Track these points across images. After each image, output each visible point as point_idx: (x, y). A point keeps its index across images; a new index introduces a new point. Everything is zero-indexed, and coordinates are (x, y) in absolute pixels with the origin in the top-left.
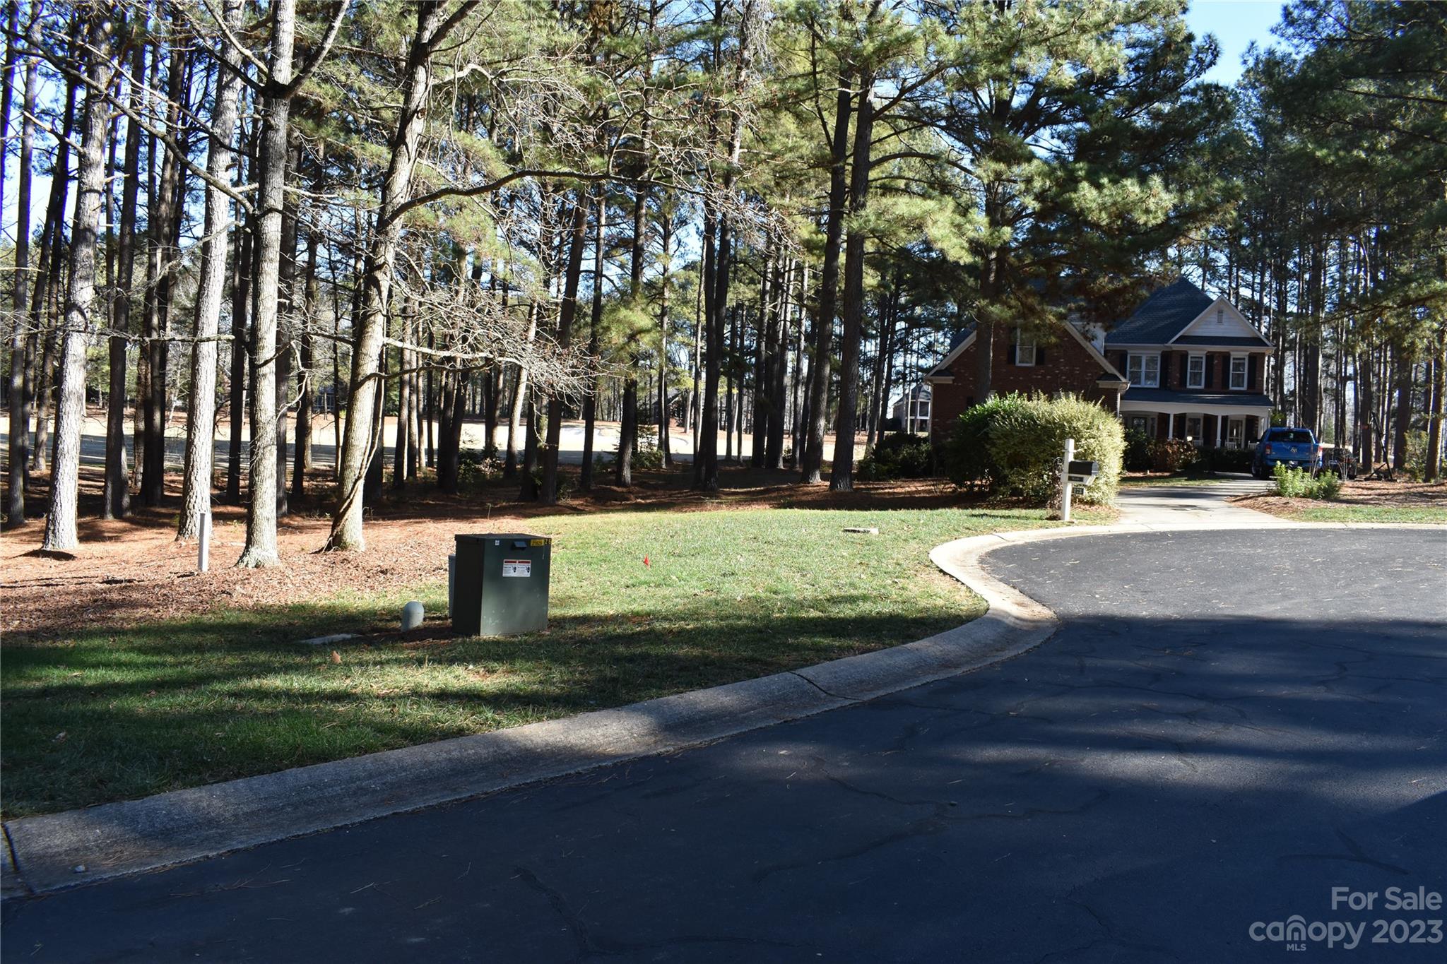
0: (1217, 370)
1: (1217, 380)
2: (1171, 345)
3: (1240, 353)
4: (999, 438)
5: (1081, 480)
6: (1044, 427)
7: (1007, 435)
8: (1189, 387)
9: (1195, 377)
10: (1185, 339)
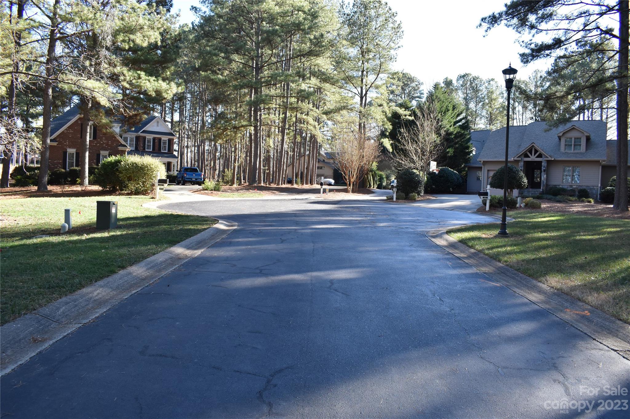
0: (157, 144)
1: (157, 148)
2: (140, 134)
3: (165, 138)
4: (123, 171)
5: (163, 185)
6: (141, 167)
7: (126, 170)
8: (146, 150)
9: (149, 147)
10: (144, 132)
